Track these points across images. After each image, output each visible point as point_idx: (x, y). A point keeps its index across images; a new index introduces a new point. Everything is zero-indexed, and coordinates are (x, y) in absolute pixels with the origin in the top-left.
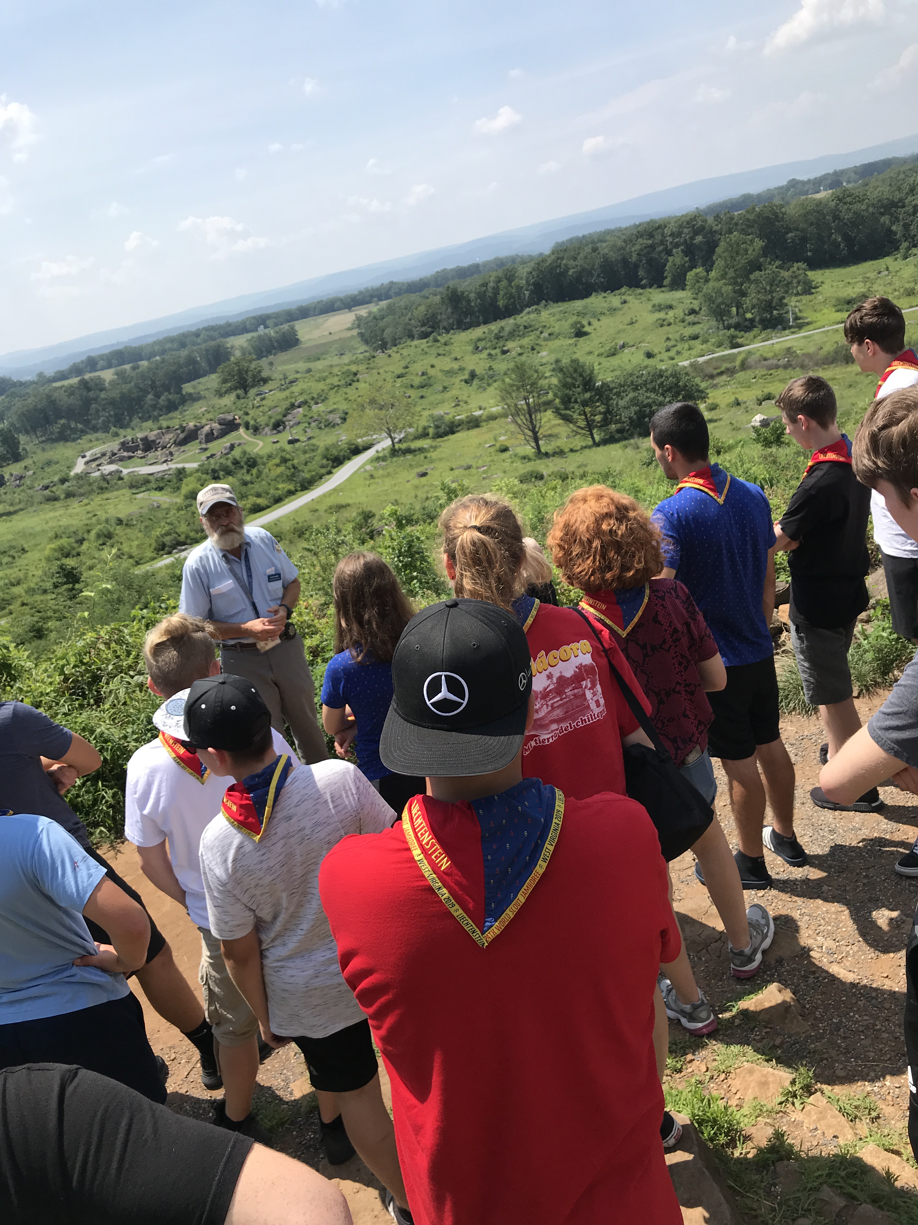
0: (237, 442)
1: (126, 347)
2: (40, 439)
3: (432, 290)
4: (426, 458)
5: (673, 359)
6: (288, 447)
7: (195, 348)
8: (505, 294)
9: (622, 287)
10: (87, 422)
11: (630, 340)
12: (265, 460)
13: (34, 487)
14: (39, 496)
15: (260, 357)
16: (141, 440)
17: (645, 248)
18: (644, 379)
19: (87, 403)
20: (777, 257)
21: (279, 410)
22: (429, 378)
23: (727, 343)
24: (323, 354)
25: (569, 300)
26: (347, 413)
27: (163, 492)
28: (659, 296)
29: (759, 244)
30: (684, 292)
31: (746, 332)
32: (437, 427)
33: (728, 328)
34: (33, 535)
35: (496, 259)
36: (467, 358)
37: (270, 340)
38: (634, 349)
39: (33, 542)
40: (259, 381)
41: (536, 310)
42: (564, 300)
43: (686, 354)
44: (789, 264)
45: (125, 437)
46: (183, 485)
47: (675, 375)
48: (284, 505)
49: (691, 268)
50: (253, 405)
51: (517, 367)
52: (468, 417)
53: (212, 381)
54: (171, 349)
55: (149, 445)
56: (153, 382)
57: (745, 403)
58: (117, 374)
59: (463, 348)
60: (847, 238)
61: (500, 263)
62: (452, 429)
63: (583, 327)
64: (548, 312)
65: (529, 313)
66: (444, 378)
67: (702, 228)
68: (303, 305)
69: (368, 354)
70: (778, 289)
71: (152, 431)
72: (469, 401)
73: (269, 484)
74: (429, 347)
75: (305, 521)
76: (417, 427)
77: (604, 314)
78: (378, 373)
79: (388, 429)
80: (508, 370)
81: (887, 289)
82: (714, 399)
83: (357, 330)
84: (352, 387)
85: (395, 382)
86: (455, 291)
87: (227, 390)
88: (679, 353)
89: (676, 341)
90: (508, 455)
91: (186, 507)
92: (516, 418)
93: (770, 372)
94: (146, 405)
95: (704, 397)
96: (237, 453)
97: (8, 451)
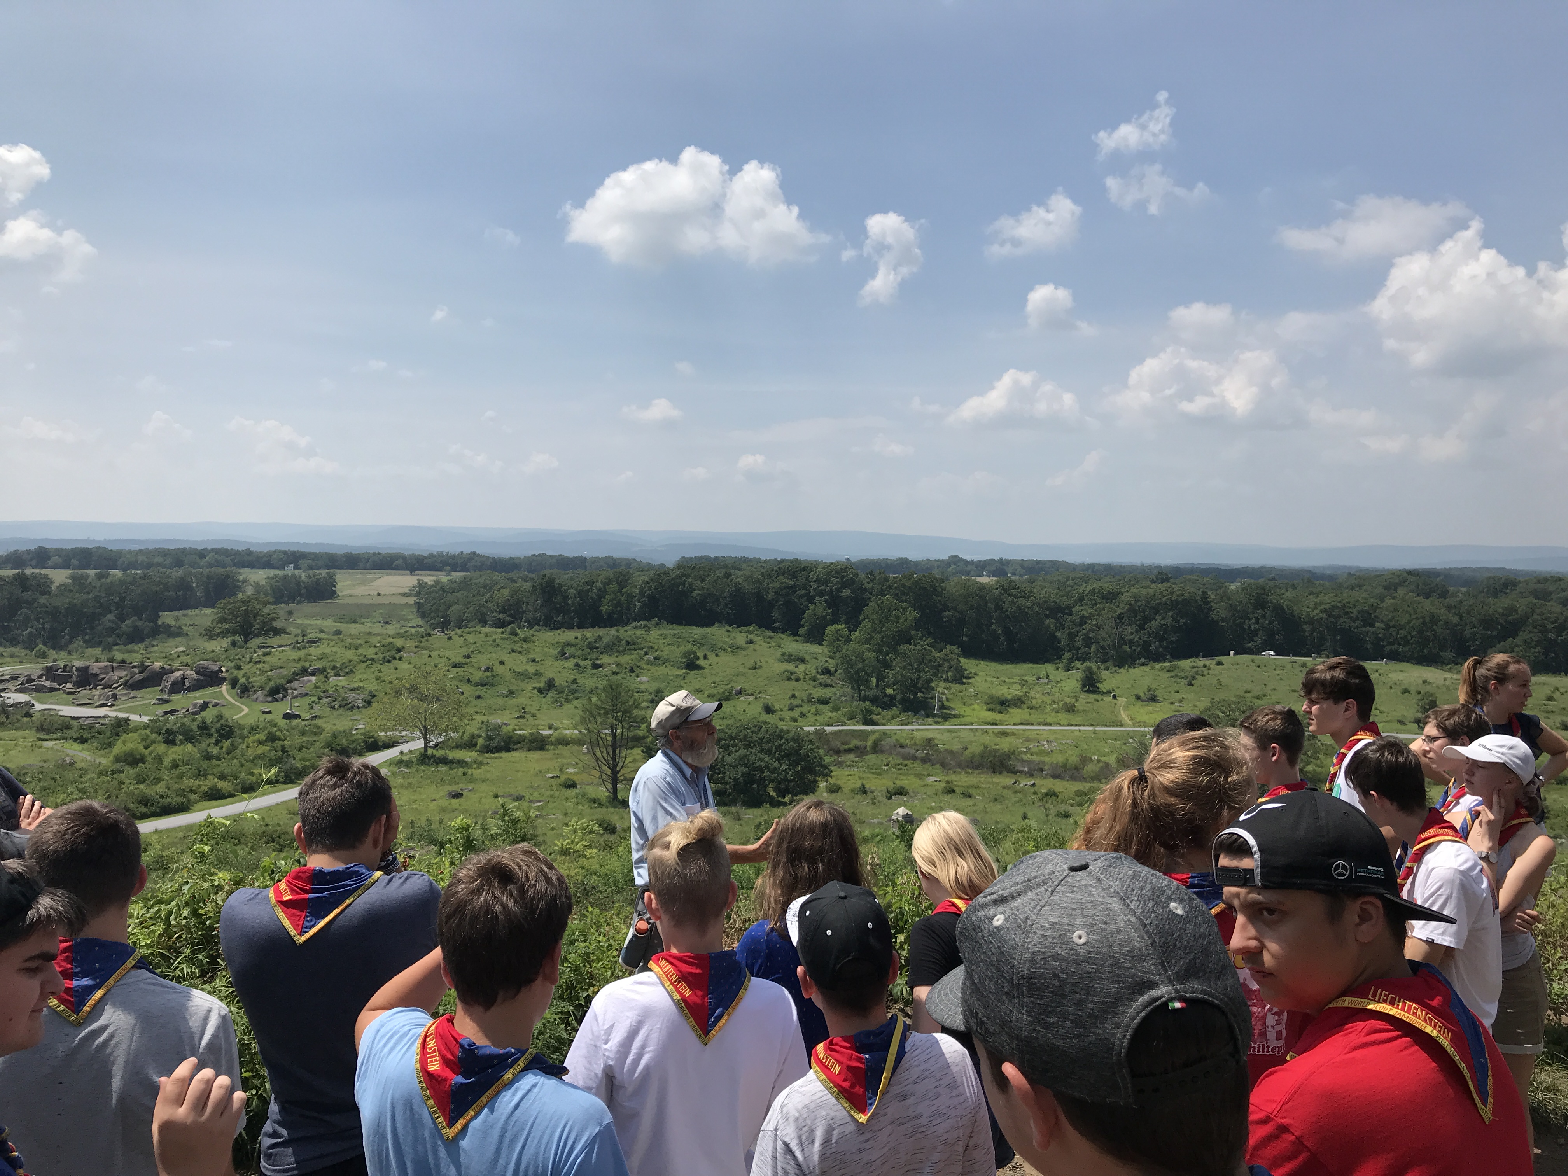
0: (214, 701)
1: (99, 548)
3: (522, 573)
4: (465, 774)
5: (795, 721)
6: (282, 723)
7: (194, 571)
8: (612, 600)
9: (751, 624)
11: (749, 687)
12: (245, 732)
15: (278, 602)
16: (78, 670)
17: (785, 588)
18: (760, 736)
19: (15, 605)
20: (930, 634)
21: (284, 672)
22: (494, 676)
23: (860, 717)
24: (362, 617)
25: (688, 624)
26: (374, 696)
27: (85, 745)
28: (792, 645)
29: (913, 614)
30: (821, 647)
31: (883, 709)
32: (489, 738)
33: (864, 699)
35: (609, 557)
36: (548, 663)
37: (298, 583)
38: (752, 698)
40: (268, 631)
41: (645, 626)
42: (680, 624)
43: (812, 719)
44: (943, 644)
45: (55, 660)
46: (119, 742)
47: (797, 739)
49: (832, 622)
50: (251, 658)
51: (611, 686)
52: (533, 734)
53: (206, 616)
54: (158, 565)
55: (86, 679)
56: (122, 599)
57: (872, 792)
58: (73, 578)
59: (546, 650)
60: (1007, 632)
61: (612, 563)
62: (508, 744)
63: (698, 658)
64: (659, 632)
65: (636, 628)
66: (513, 680)
67: (853, 582)
68: (354, 553)
69: (422, 630)
70: (927, 669)
71: (97, 661)
72: (538, 716)
73: (242, 766)
74: (503, 639)
75: (279, 825)
76: (464, 733)
77: (724, 650)
78: (430, 656)
79: (425, 727)
80: (597, 688)
81: (1045, 699)
82: (837, 779)
83: (415, 599)
84: (391, 665)
85: (448, 671)
86: (551, 582)
87: (222, 632)
88: (804, 715)
89: (803, 701)
90: (574, 794)
91: (114, 772)
92: (595, 749)
93: (906, 762)
94: (100, 628)
95: (826, 775)
96: (209, 715)
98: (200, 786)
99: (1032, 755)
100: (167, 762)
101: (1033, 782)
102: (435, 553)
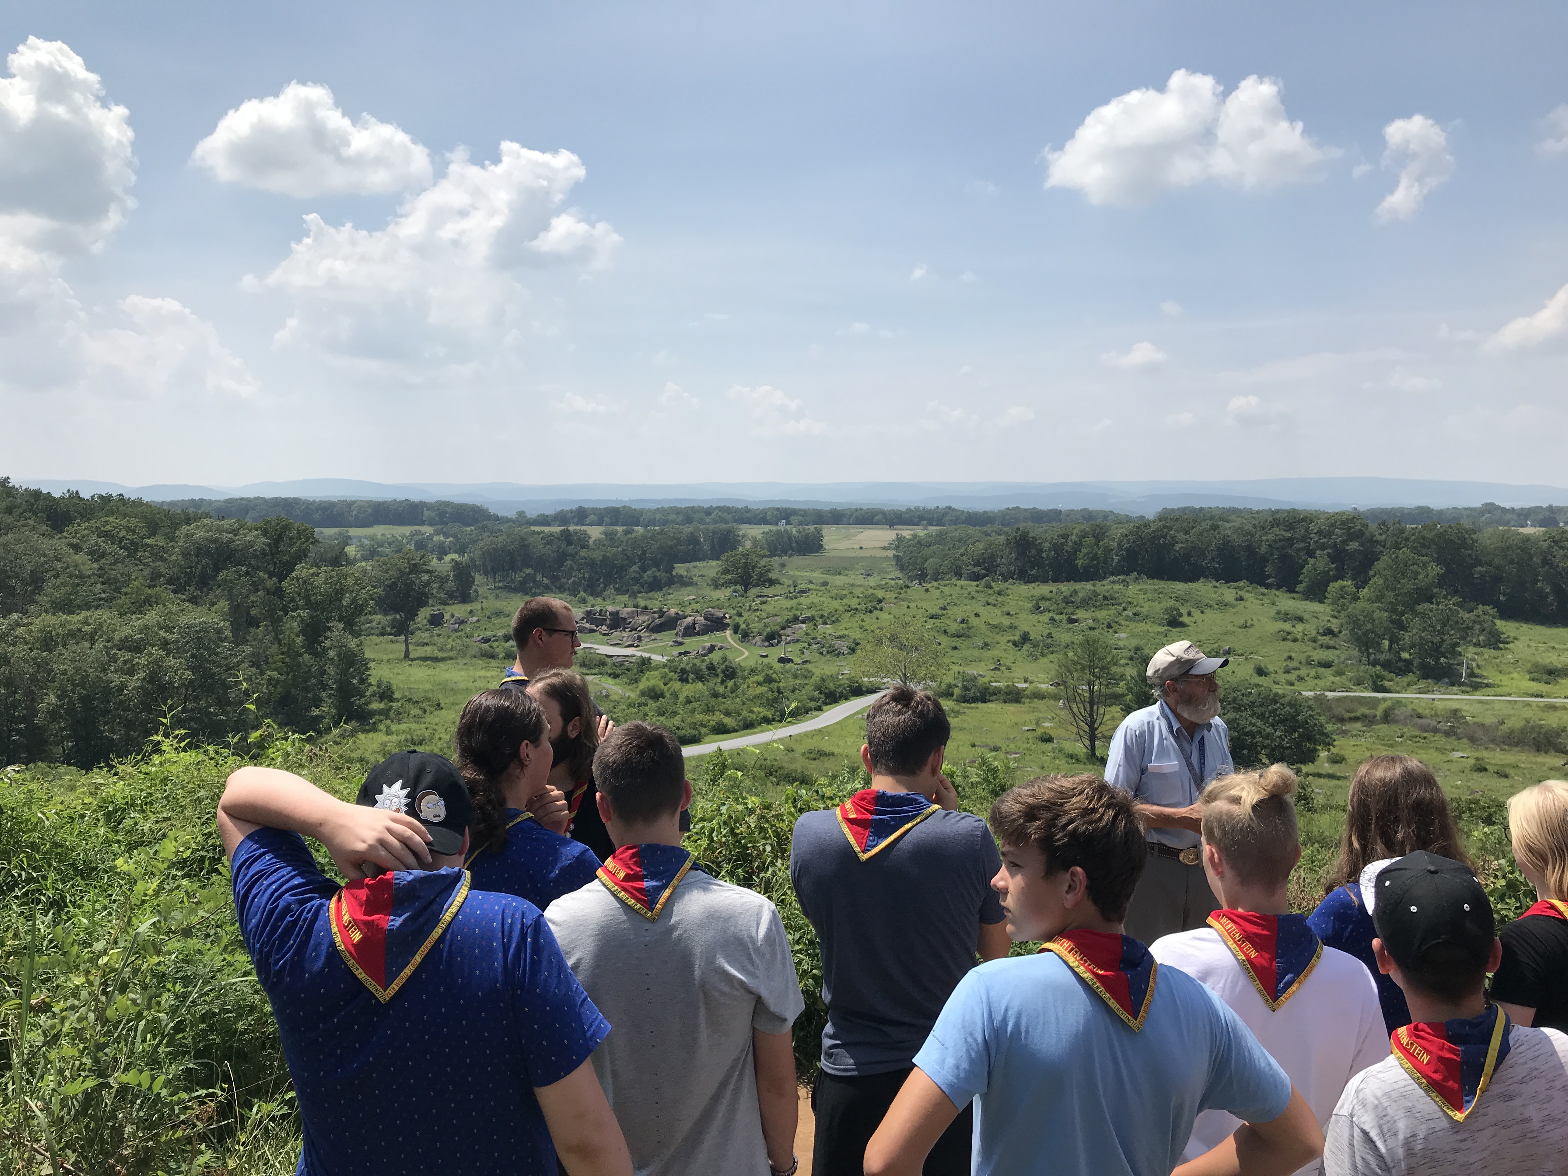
0: (720, 644)
1: (624, 507)
2: (497, 585)
3: (997, 527)
5: (1292, 684)
6: (778, 666)
7: (702, 527)
8: (1088, 553)
9: (1241, 580)
10: (555, 579)
11: (1238, 647)
12: (746, 673)
13: (472, 636)
14: (475, 647)
15: (772, 555)
16: (611, 614)
17: (1280, 540)
18: (1250, 699)
19: (562, 557)
20: (1456, 592)
21: (779, 619)
22: (968, 628)
23: (1369, 683)
24: (846, 569)
25: (1170, 579)
26: (858, 644)
27: (617, 680)
28: (1287, 602)
29: (1435, 570)
30: (1322, 605)
31: (1397, 675)
32: (965, 688)
33: (1374, 663)
34: (454, 691)
35: (1085, 510)
36: (1023, 616)
37: (790, 537)
38: (1241, 659)
39: (452, 699)
40: (765, 581)
41: (1123, 581)
42: (1161, 578)
43: (1311, 682)
44: (1472, 604)
45: (593, 606)
46: (644, 679)
47: (1295, 704)
48: (756, 733)
49: (1336, 578)
50: (750, 606)
51: (1088, 641)
52: (1008, 686)
53: (711, 568)
54: (674, 522)
55: (617, 622)
56: (644, 553)
58: (605, 533)
59: (1021, 603)
60: (1558, 590)
61: (1088, 515)
62: (984, 695)
63: (1181, 615)
64: (1139, 587)
65: (1113, 582)
66: (988, 633)
67: (1361, 534)
68: (838, 509)
69: (901, 582)
70: (1452, 632)
71: (625, 607)
72: (1013, 668)
73: (744, 704)
74: (978, 592)
75: (775, 760)
76: (941, 682)
77: (1211, 607)
78: (908, 607)
79: (905, 675)
80: (1073, 643)
82: (1341, 749)
83: (894, 552)
84: (873, 615)
85: (926, 622)
86: (1025, 536)
87: (725, 582)
88: (1302, 679)
89: (1300, 663)
90: (1050, 748)
91: (640, 705)
92: (1071, 704)
93: (1425, 735)
94: (628, 577)
95: (1328, 745)
96: (715, 657)
97: (458, 589)
98: (709, 721)
100: (682, 698)
102: (912, 508)
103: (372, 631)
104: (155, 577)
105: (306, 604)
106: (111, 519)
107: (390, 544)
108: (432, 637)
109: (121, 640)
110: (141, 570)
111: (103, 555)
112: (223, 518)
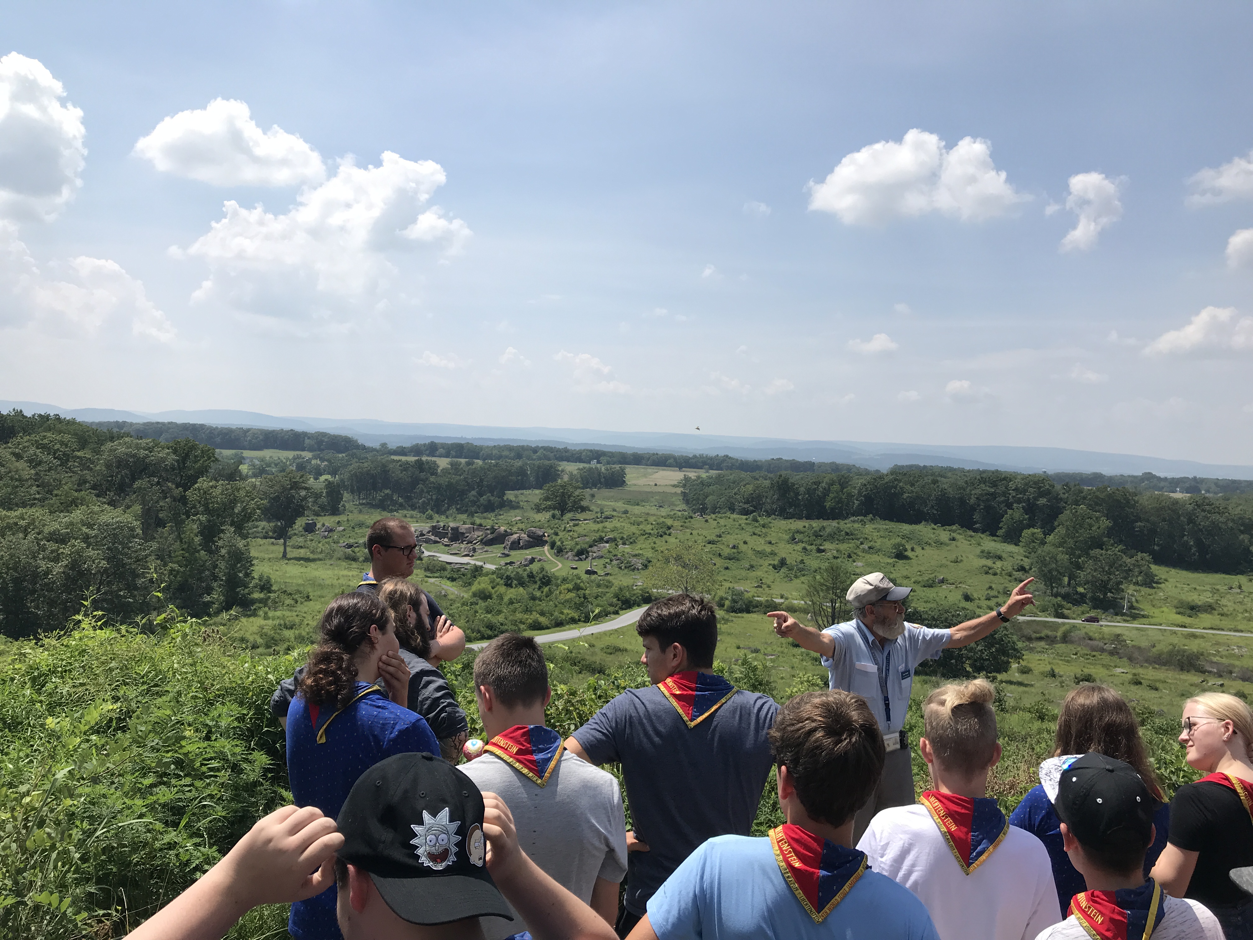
0: (539, 557)
2: (361, 501)
3: (763, 473)
6: (585, 577)
7: (529, 462)
8: (835, 498)
9: (954, 525)
10: (408, 499)
11: (950, 577)
12: (559, 582)
13: (338, 542)
14: (340, 551)
15: (585, 487)
16: (452, 529)
17: (986, 494)
19: (415, 482)
20: (1121, 541)
21: (587, 539)
22: (739, 553)
23: (1051, 610)
24: (643, 501)
25: (898, 521)
26: (650, 562)
27: (454, 583)
28: (989, 544)
29: (1105, 523)
30: (1017, 547)
31: (1074, 605)
32: (734, 601)
33: (1056, 595)
34: (321, 586)
35: (833, 463)
36: (782, 545)
37: (599, 473)
38: (953, 587)
39: (319, 593)
40: (577, 508)
41: (862, 521)
42: (891, 520)
44: (1133, 551)
45: (438, 522)
46: (476, 583)
48: (565, 630)
49: (1029, 527)
50: (565, 528)
51: (832, 568)
52: (767, 601)
53: (535, 495)
54: (507, 457)
55: (457, 536)
56: (482, 480)
57: (1061, 677)
58: (452, 464)
59: (780, 534)
60: (1199, 544)
61: (835, 467)
62: (748, 607)
63: (906, 550)
64: (874, 526)
65: (854, 522)
66: (753, 557)
67: (1049, 492)
68: (639, 452)
69: (687, 513)
70: (1117, 573)
71: (464, 524)
72: (772, 587)
73: (556, 606)
74: (747, 524)
75: (579, 653)
76: (715, 595)
77: (929, 544)
78: (691, 534)
80: (820, 568)
81: (1237, 608)
82: (1028, 662)
83: (682, 489)
84: (663, 539)
85: (705, 546)
86: (785, 481)
87: (546, 507)
89: (999, 592)
91: (472, 604)
92: (817, 617)
93: (1094, 653)
94: (467, 500)
95: (1018, 657)
96: (535, 567)
97: (329, 503)
98: (527, 619)
99: (1221, 657)
100: (506, 599)
101: (1222, 682)
102: (698, 455)
103: (258, 535)
104: (82, 483)
105: (205, 511)
106: (49, 434)
107: (276, 465)
108: (305, 541)
109: (50, 533)
110: (71, 477)
111: (40, 463)
112: (141, 438)
